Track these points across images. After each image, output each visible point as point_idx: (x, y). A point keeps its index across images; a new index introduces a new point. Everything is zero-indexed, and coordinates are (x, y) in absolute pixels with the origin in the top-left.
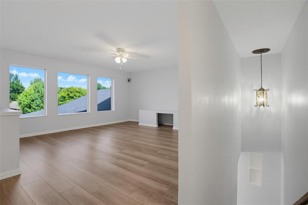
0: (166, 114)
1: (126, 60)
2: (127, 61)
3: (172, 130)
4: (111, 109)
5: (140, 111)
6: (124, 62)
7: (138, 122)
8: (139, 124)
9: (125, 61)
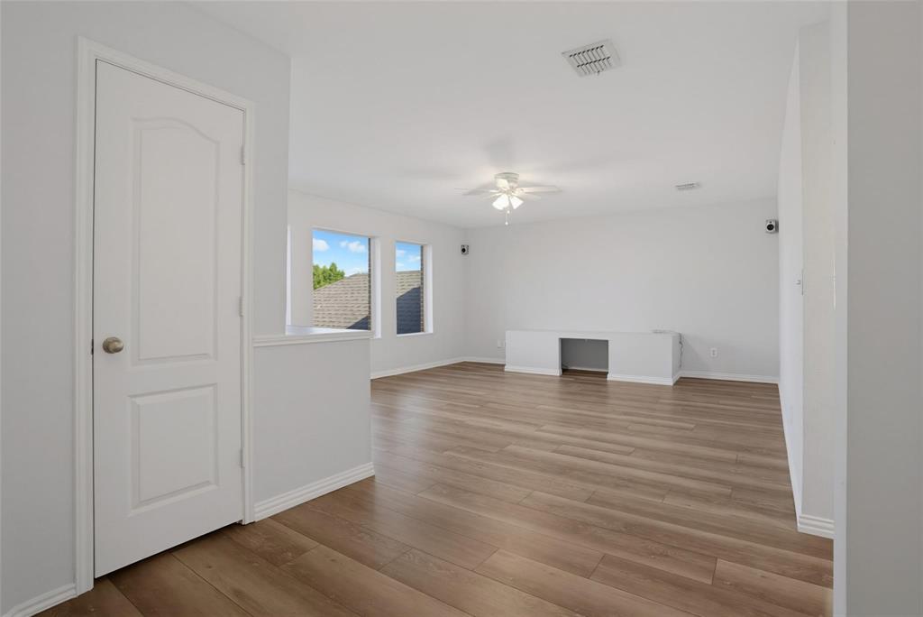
0: (584, 340)
1: (520, 202)
2: (522, 204)
3: (606, 381)
4: (425, 329)
5: (508, 333)
6: (515, 207)
7: (504, 365)
8: (507, 369)
9: (517, 203)
